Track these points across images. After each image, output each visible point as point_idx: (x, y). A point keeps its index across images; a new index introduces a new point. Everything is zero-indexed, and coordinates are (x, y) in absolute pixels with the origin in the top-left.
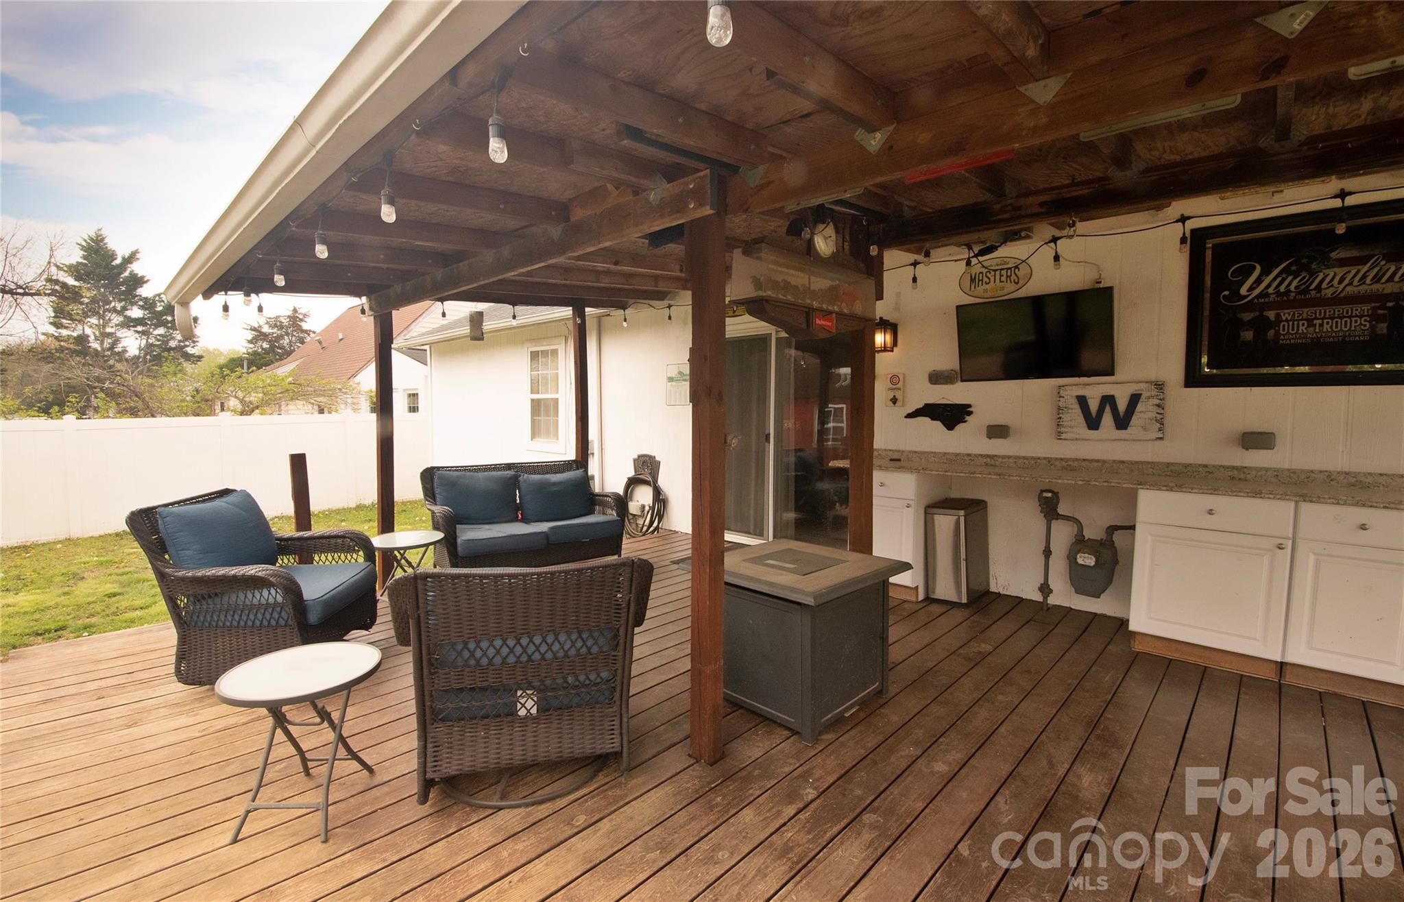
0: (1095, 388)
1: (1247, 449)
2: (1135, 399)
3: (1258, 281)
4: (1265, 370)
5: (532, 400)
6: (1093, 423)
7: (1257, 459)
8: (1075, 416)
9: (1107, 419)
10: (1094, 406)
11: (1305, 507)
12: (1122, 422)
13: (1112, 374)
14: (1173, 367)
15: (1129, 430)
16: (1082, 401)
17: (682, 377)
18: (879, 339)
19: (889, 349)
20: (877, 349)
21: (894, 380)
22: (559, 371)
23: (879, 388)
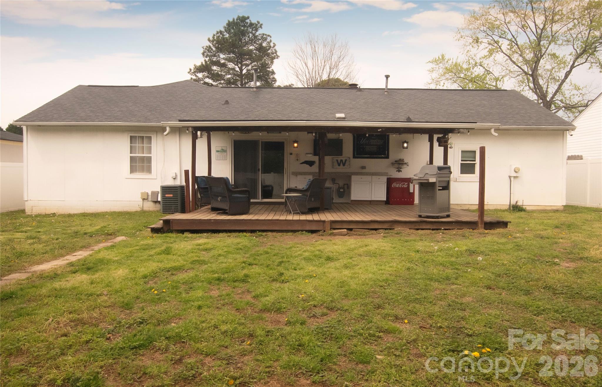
0: (339, 158)
1: (362, 169)
2: (346, 160)
3: (363, 141)
4: (364, 156)
5: (131, 157)
6: (339, 165)
7: (364, 171)
8: (336, 163)
9: (341, 164)
10: (339, 162)
11: (373, 176)
12: (344, 165)
13: (342, 155)
14: (351, 155)
16: (337, 161)
17: (223, 151)
18: (296, 145)
19: (297, 147)
20: (294, 147)
21: (297, 155)
22: (152, 145)
23: (293, 157)
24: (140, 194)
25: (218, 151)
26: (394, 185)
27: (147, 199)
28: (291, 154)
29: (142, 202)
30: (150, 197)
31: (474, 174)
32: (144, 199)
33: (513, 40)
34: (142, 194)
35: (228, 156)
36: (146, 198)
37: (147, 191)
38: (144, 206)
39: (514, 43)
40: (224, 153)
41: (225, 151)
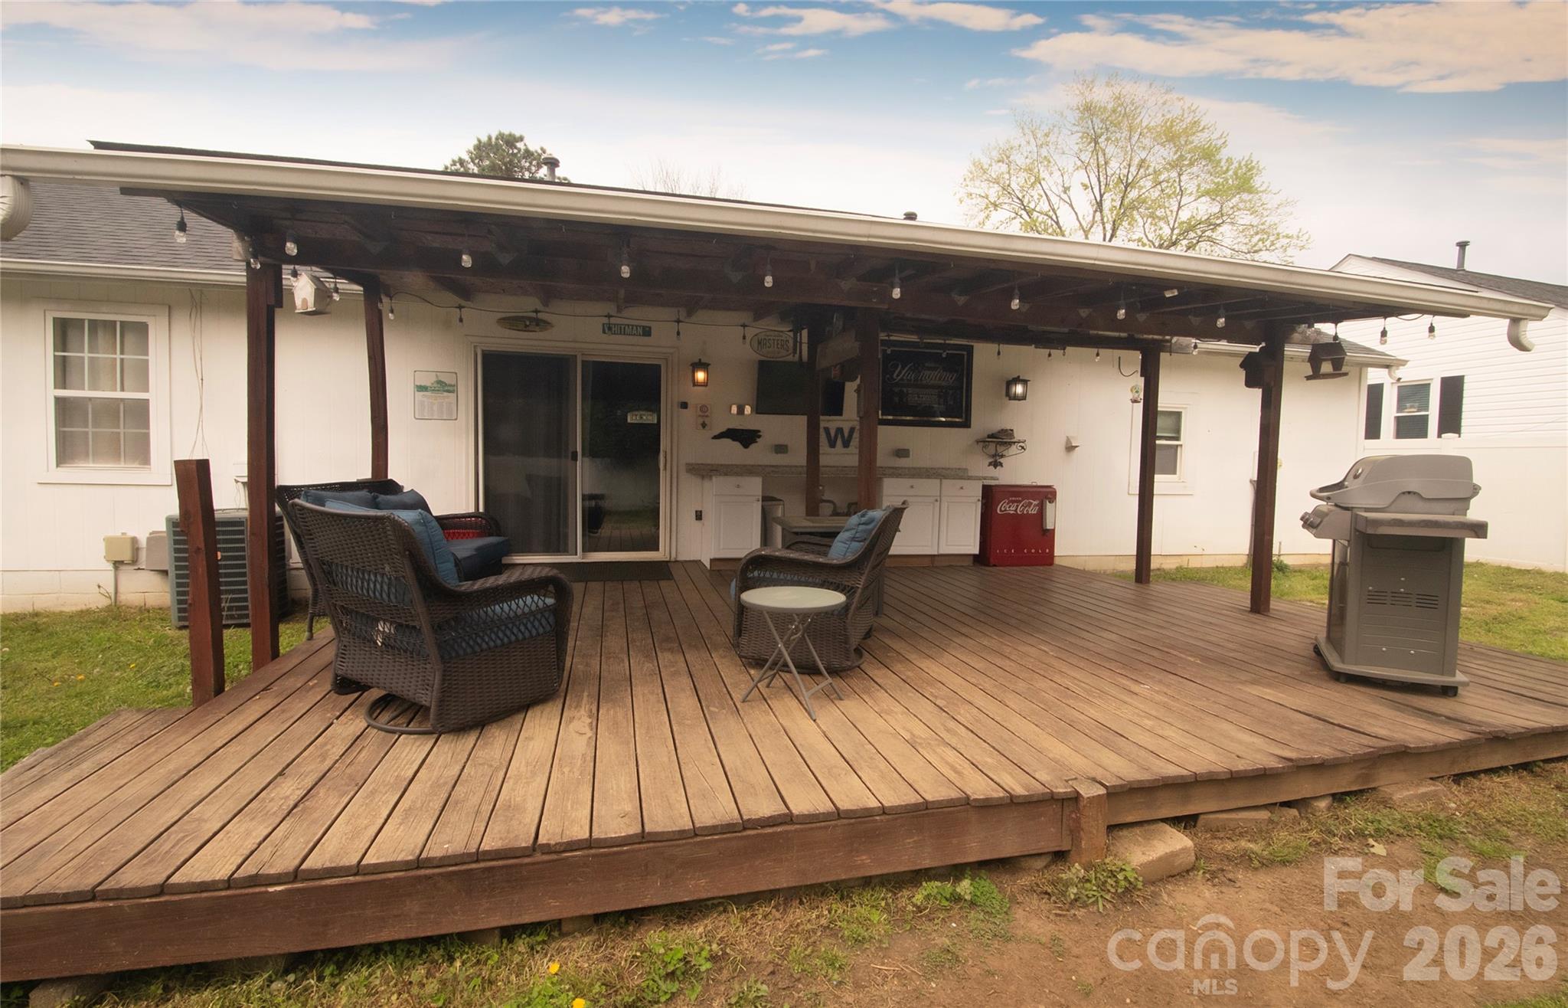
0: (834, 423)
1: (900, 457)
2: (852, 430)
3: (900, 372)
4: (904, 418)
5: (58, 400)
6: (832, 445)
7: (903, 462)
9: (839, 442)
10: (833, 434)
11: (944, 481)
12: (846, 444)
13: (841, 415)
15: (850, 448)
16: (827, 430)
17: (444, 387)
18: (701, 376)
19: (705, 384)
20: (695, 384)
21: (704, 409)
22: (151, 357)
23: (688, 414)
24: (102, 546)
25: (421, 388)
26: (1004, 507)
27: (134, 561)
28: (684, 405)
29: (111, 574)
30: (143, 555)
31: (1174, 472)
32: (117, 564)
33: (1051, 213)
34: (110, 542)
35: (462, 407)
36: (127, 556)
37: (131, 534)
38: (121, 589)
39: (1052, 219)
40: (445, 394)
41: (451, 389)
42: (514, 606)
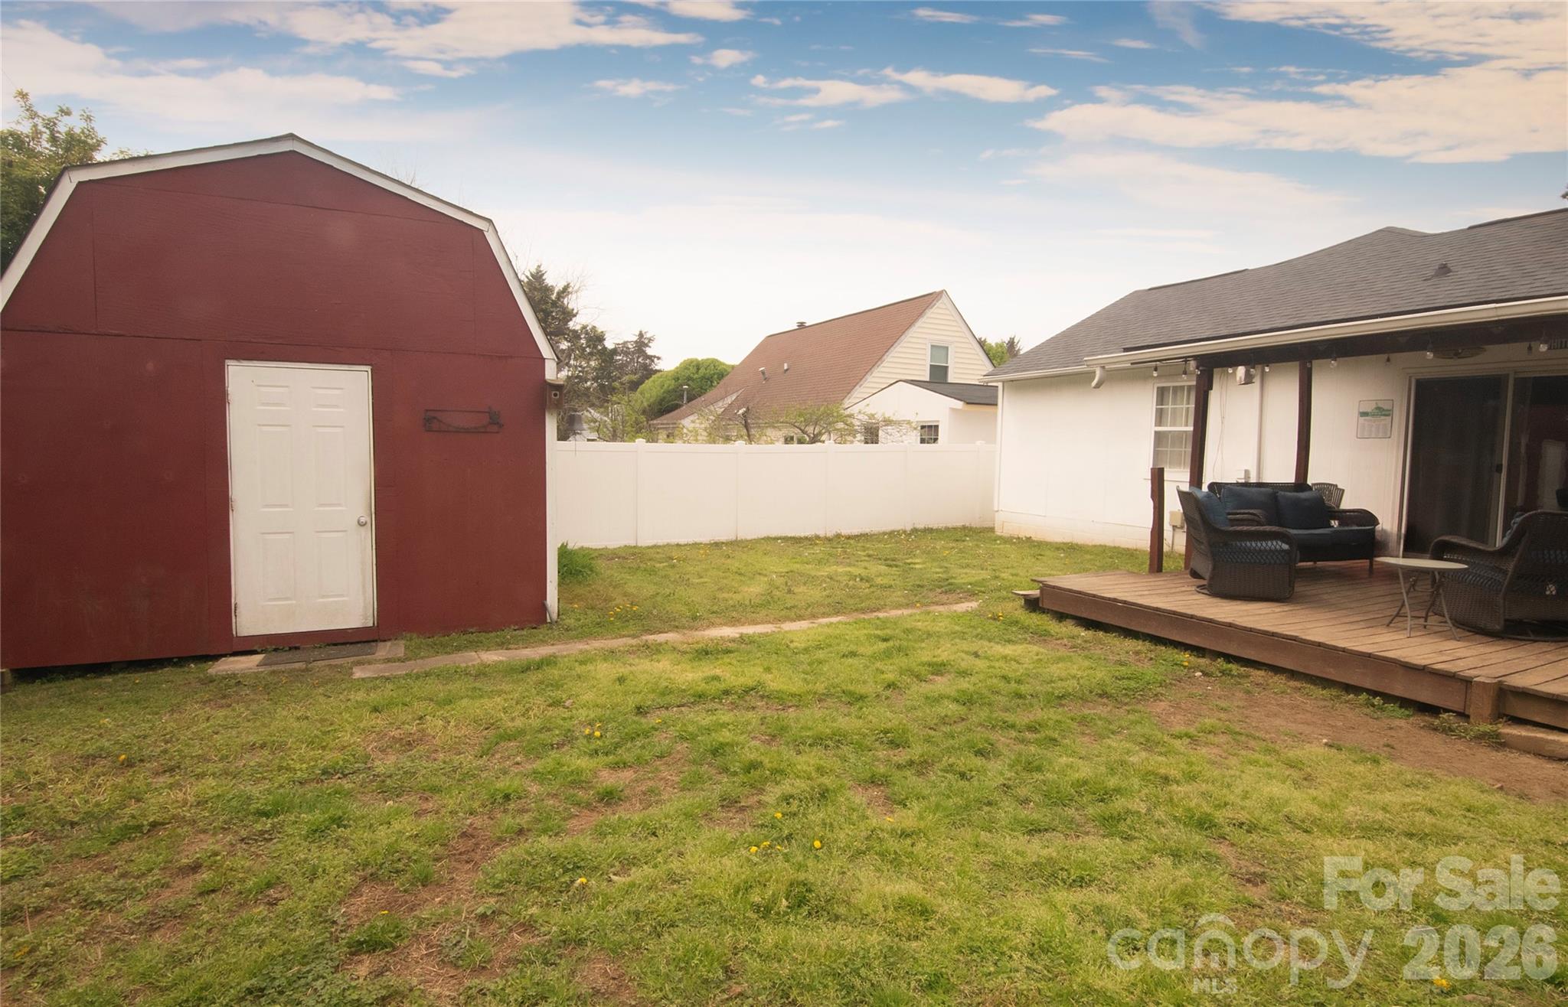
5: (1156, 432)
17: (1381, 412)
25: (1363, 414)
32: (1175, 527)
35: (1395, 427)
40: (1383, 418)
41: (1387, 413)
42: (1259, 544)
